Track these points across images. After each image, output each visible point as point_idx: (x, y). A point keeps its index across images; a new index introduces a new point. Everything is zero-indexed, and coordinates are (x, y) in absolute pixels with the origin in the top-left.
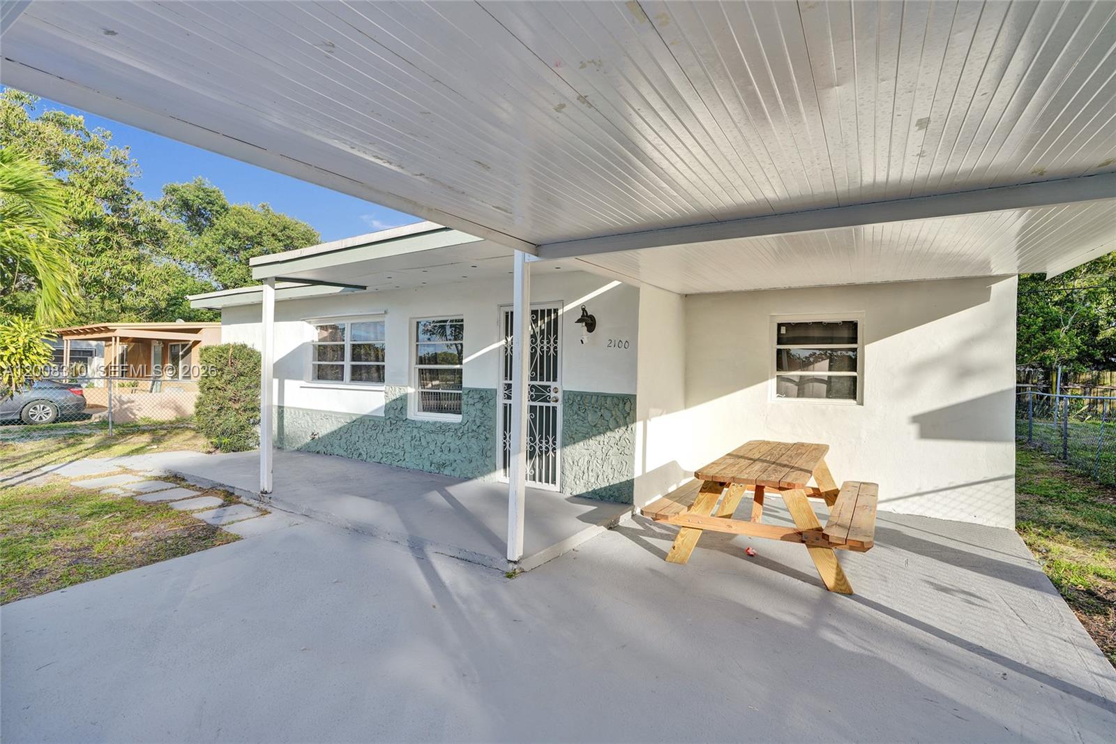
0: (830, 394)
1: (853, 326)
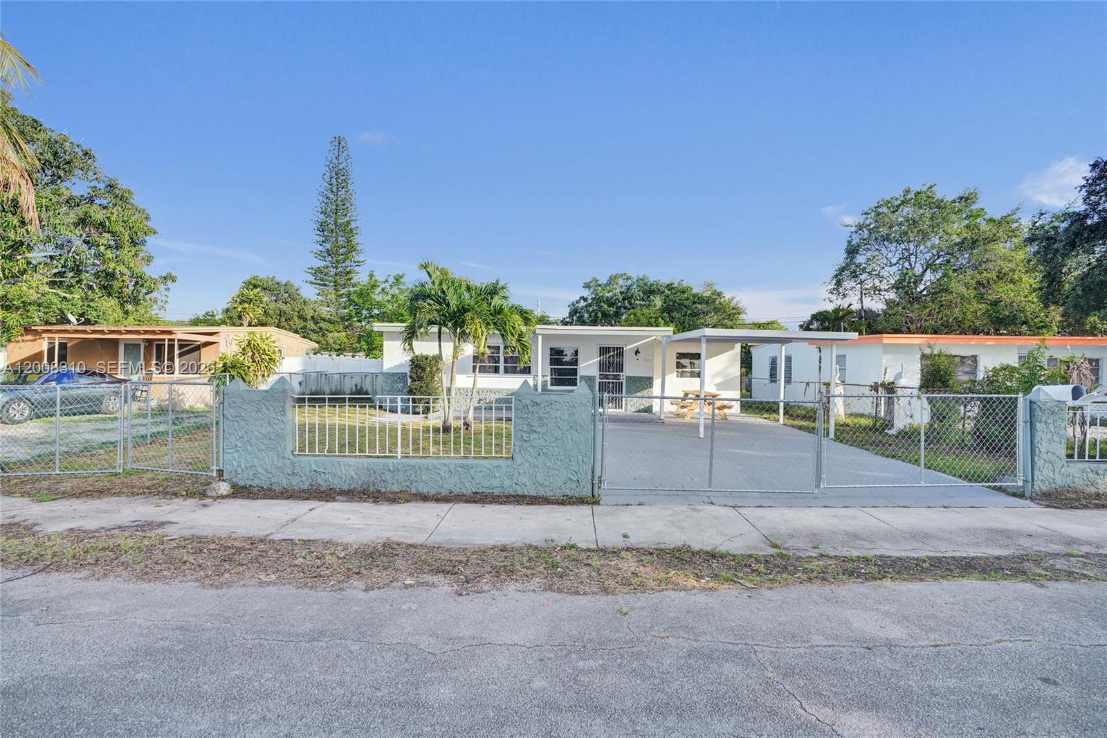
0: (691, 376)
1: (699, 354)
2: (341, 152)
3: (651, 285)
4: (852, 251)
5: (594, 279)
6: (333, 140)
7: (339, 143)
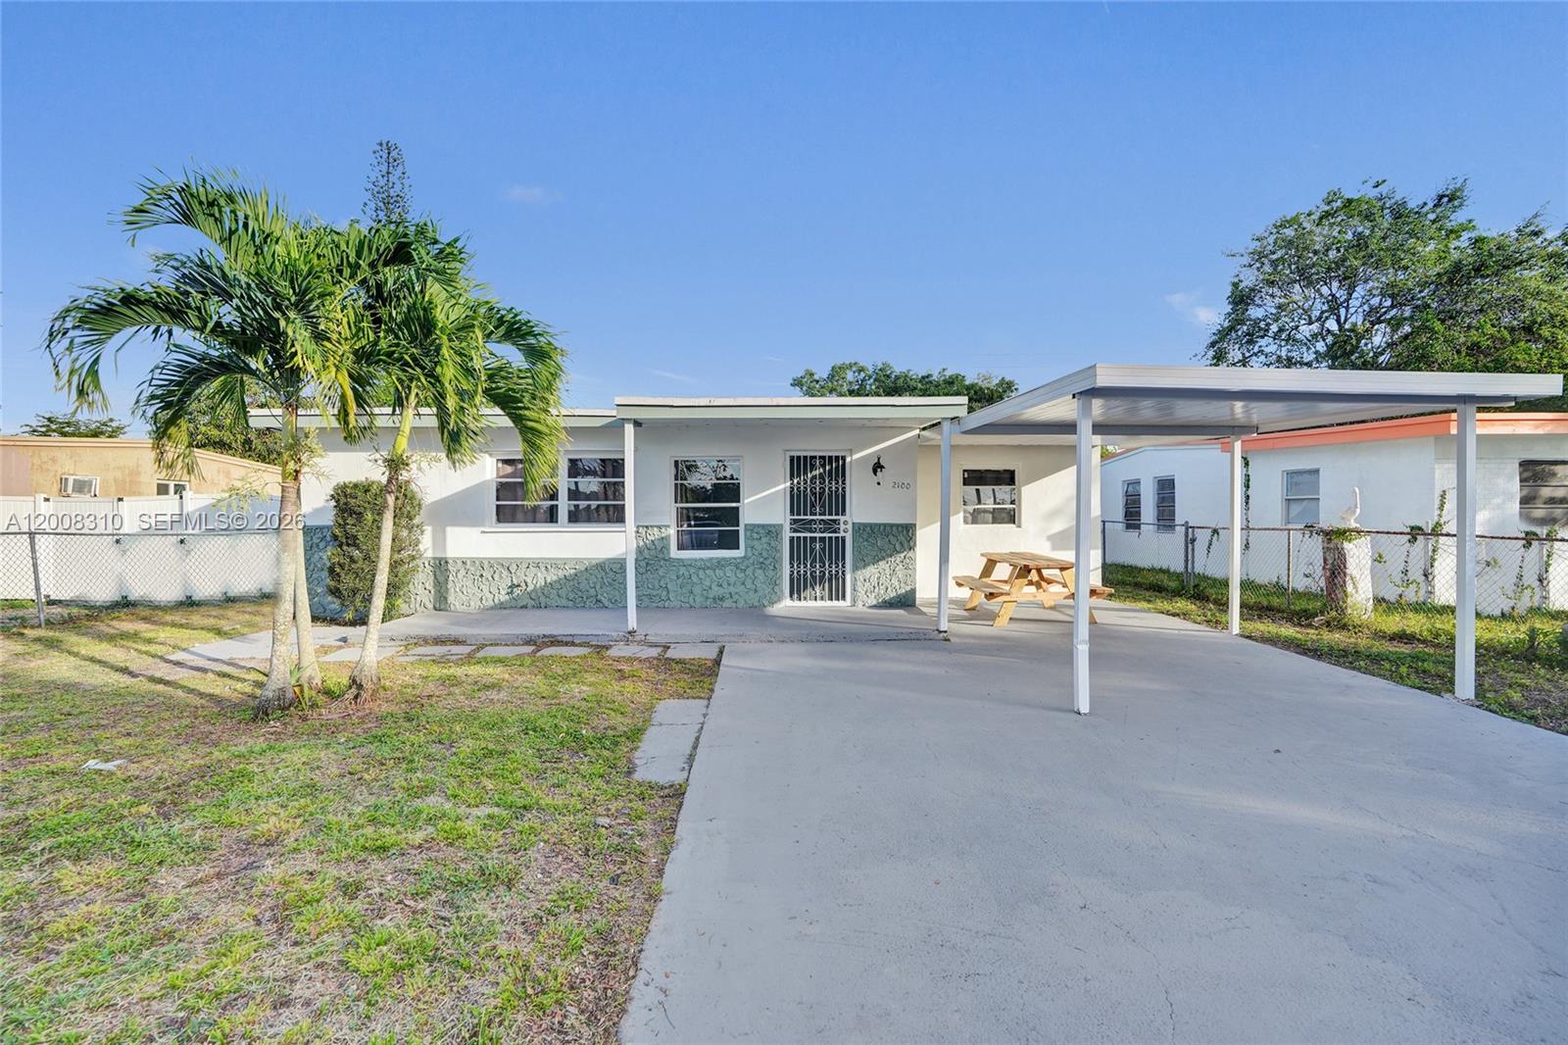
0: (995, 521)
1: (1012, 473)
2: (391, 168)
3: (897, 378)
4: (1241, 299)
5: (807, 371)
6: (379, 148)
7: (389, 154)
